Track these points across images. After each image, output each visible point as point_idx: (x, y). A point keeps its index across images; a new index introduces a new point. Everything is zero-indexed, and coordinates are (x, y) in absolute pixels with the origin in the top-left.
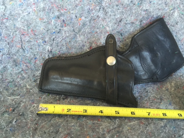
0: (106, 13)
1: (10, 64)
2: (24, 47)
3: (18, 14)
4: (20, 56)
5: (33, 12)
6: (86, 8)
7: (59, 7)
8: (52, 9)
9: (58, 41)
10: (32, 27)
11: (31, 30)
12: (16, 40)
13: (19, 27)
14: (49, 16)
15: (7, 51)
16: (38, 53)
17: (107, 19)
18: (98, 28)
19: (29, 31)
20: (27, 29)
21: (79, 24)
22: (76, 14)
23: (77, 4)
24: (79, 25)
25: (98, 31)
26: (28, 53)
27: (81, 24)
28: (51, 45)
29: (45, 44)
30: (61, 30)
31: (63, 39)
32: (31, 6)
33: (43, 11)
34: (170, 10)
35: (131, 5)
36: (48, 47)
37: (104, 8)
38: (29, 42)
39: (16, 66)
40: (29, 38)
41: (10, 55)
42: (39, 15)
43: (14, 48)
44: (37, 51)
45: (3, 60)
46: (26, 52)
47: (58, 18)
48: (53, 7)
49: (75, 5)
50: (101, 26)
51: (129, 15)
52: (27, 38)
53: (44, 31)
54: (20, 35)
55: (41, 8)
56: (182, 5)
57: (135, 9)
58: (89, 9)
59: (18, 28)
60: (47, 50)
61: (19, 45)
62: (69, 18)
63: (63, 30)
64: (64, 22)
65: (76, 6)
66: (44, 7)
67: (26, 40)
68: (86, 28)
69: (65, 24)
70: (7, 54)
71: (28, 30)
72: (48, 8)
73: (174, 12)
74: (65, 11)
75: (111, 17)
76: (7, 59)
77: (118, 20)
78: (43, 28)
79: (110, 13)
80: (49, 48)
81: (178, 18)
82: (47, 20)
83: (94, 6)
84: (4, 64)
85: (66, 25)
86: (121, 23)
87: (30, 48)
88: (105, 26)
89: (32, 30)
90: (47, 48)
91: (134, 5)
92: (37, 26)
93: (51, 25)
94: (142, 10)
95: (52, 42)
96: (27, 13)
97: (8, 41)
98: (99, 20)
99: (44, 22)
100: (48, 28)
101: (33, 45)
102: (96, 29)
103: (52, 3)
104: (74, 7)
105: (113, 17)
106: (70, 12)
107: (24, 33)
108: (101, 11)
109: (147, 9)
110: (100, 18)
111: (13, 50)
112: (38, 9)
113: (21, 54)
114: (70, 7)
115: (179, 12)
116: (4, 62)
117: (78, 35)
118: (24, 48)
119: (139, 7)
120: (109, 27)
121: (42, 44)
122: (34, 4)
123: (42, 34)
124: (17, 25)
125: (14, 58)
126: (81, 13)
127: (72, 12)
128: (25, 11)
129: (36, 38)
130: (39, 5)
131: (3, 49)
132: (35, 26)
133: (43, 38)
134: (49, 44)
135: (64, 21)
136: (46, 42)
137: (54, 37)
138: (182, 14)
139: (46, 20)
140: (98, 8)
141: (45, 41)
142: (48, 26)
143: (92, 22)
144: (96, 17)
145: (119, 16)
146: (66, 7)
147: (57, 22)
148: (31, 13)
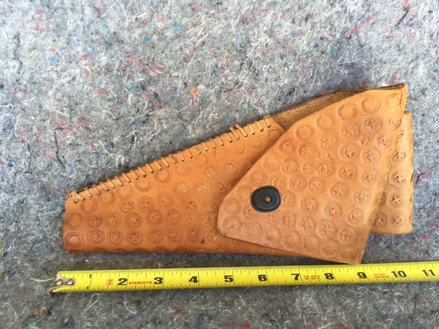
0: (256, 75)
1: (33, 196)
2: (64, 157)
3: (48, 80)
4: (55, 176)
5: (84, 75)
6: (209, 64)
7: (146, 62)
8: (128, 69)
9: (143, 141)
10: (81, 112)
11: (79, 119)
12: (45, 141)
13: (51, 111)
14: (121, 86)
15: (25, 164)
16: (96, 171)
17: (259, 90)
18: (237, 111)
19: (75, 119)
20: (68, 115)
21: (191, 101)
22: (185, 78)
23: (187, 55)
24: (193, 103)
25: (238, 116)
26: (72, 172)
27: (196, 102)
28: (127, 153)
29: (111, 149)
30: (151, 117)
31: (154, 137)
32: (77, 63)
33: (106, 74)
34: (407, 62)
35: (316, 54)
36: (120, 156)
37: (251, 63)
38: (73, 145)
39: (49, 200)
40: (73, 138)
41: (33, 173)
42: (97, 83)
43: (40, 157)
44: (92, 166)
45: (17, 186)
46: (68, 169)
47: (143, 88)
48: (129, 64)
49: (182, 59)
50: (246, 106)
51: (311, 78)
52: (70, 138)
53: (109, 120)
54: (54, 128)
55: (101, 66)
56: (435, 49)
57: (325, 63)
58: (217, 66)
59: (48, 113)
60: (117, 164)
61: (51, 153)
62: (168, 89)
63: (154, 115)
64: (156, 97)
65: (186, 60)
66: (108, 65)
67: (68, 142)
68: (208, 110)
69: (160, 102)
70: (26, 172)
71: (71, 118)
72: (119, 67)
73: (416, 66)
74: (160, 72)
75: (269, 83)
76: (26, 184)
77: (286, 91)
78: (107, 114)
79: (265, 75)
80: (123, 159)
81: (427, 79)
82: (115, 95)
83: (228, 58)
84: (19, 195)
85: (163, 104)
86: (290, 98)
87: (77, 161)
88: (254, 106)
89: (82, 119)
90: (117, 159)
91: (322, 53)
92: (92, 109)
93: (127, 106)
94: (341, 65)
95: (129, 145)
96: (68, 79)
97: (29, 142)
98: (239, 91)
99: (110, 100)
100: (119, 113)
101: (84, 152)
102: (233, 113)
103: (129, 54)
104: (180, 63)
105: (274, 84)
106: (171, 75)
107: (63, 125)
108: (245, 71)
109: (353, 63)
110: (243, 88)
111: (40, 164)
112: (93, 68)
113: (56, 173)
114: (171, 63)
115: (427, 65)
116: (19, 189)
117: (190, 127)
118: (62, 159)
119: (335, 57)
120: (264, 108)
121: (106, 151)
122: (85, 57)
123: (105, 128)
124: (47, 107)
125: (41, 181)
126: (196, 75)
127: (176, 74)
128: (64, 74)
129: (90, 136)
130: (97, 58)
131: (17, 159)
132: (88, 110)
133: (107, 137)
134: (121, 150)
135: (156, 95)
136: (113, 147)
137: (134, 132)
138: (436, 71)
139: (112, 94)
140: (237, 63)
141: (112, 144)
142: (119, 108)
143: (224, 96)
144: (232, 84)
145: (286, 82)
146: (161, 63)
147: (141, 99)
148: (78, 78)
